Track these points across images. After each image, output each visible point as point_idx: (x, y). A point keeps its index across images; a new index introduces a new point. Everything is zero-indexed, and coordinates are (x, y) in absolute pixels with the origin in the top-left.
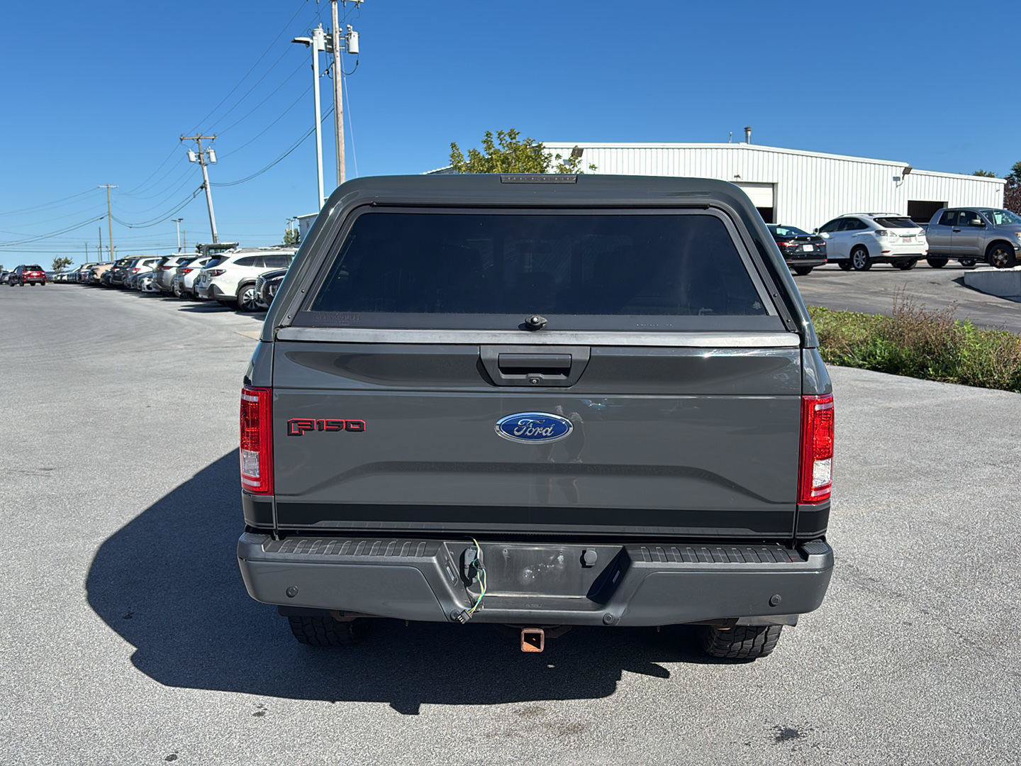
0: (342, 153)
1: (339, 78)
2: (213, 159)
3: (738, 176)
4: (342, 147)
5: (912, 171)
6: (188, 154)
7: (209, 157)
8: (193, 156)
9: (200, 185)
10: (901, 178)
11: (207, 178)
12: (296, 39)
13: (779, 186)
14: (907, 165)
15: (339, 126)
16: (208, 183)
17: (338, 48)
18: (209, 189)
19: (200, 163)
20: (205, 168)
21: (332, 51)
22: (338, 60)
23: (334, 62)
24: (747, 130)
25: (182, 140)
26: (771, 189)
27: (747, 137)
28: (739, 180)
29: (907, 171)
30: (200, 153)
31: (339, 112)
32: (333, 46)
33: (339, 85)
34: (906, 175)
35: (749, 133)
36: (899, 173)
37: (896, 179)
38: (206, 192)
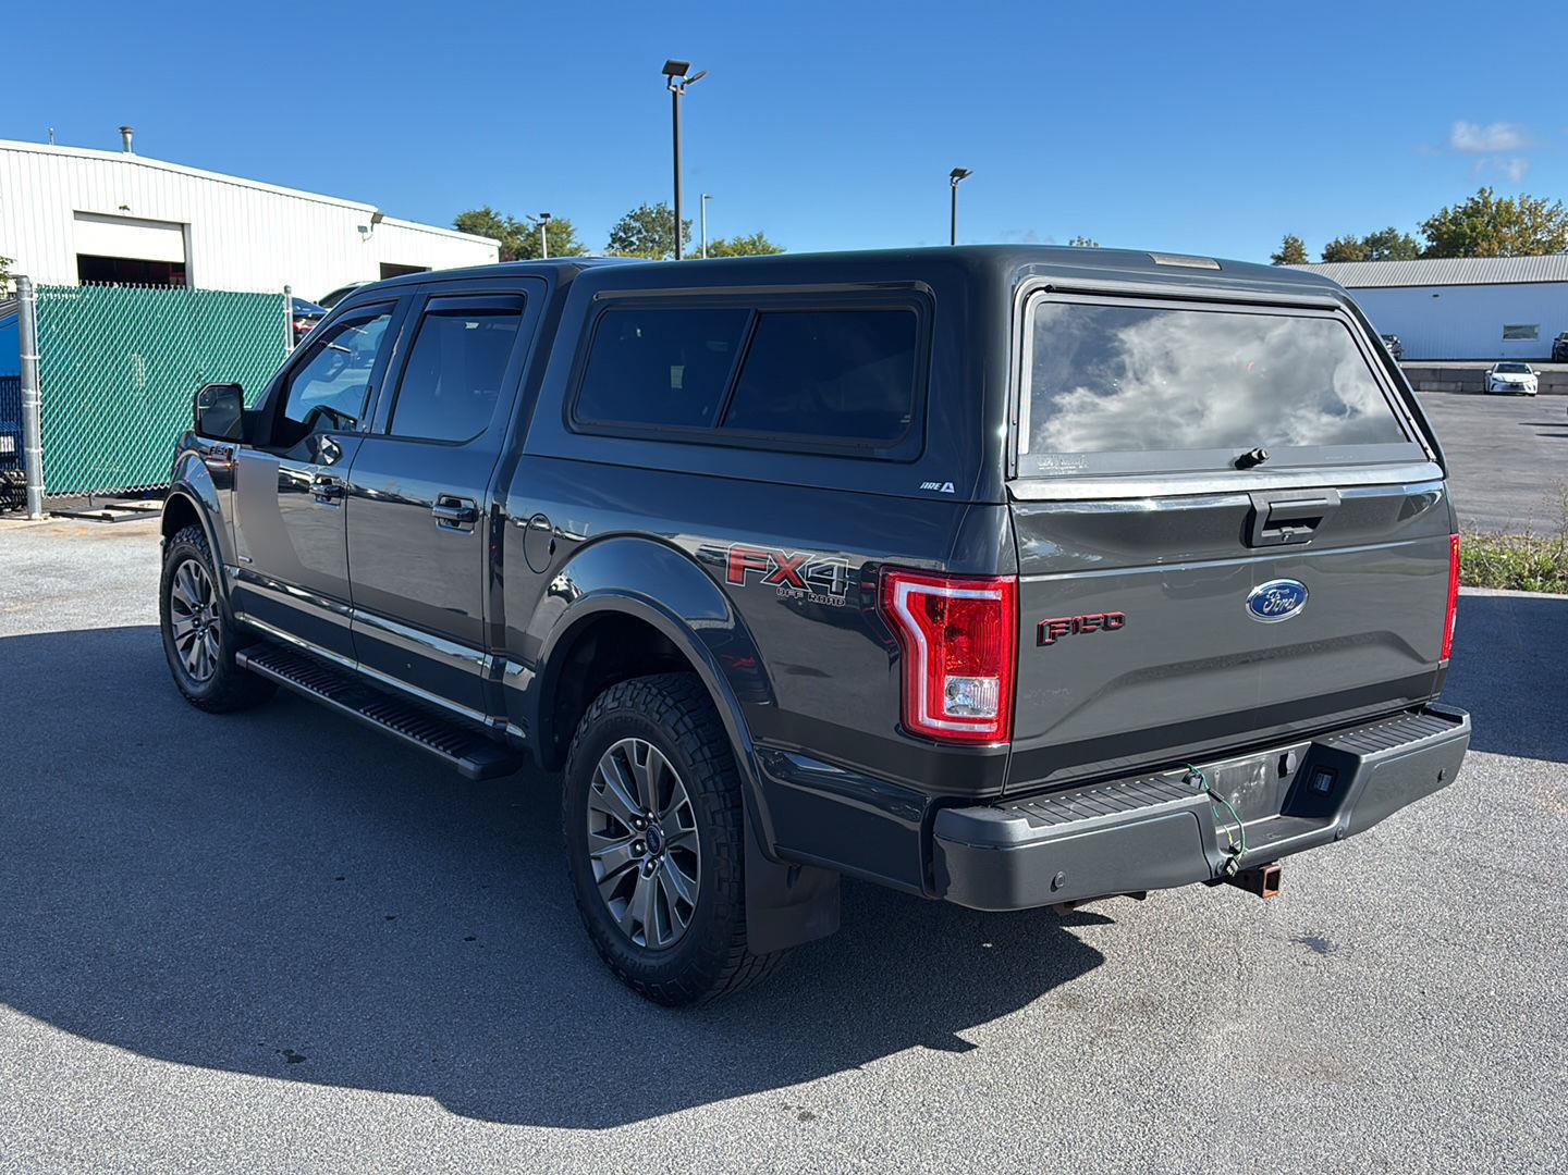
3: (125, 208)
5: (384, 219)
10: (369, 229)
13: (192, 227)
14: (375, 210)
24: (124, 130)
26: (180, 233)
27: (126, 143)
28: (127, 213)
29: (376, 219)
34: (375, 225)
35: (129, 136)
36: (366, 221)
37: (362, 229)
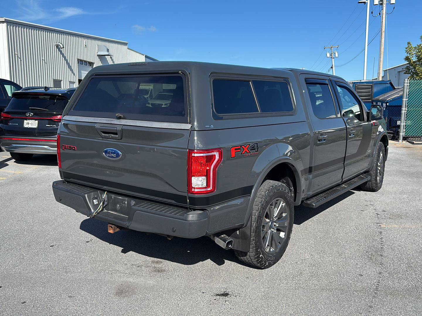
0: (382, 50)
1: (384, 16)
2: (337, 55)
4: (383, 47)
6: (327, 54)
7: (335, 55)
8: (328, 55)
9: (331, 67)
11: (333, 64)
12: (359, 1)
15: (382, 38)
16: (334, 66)
17: (385, 2)
18: (334, 68)
19: (331, 57)
20: (333, 59)
21: (382, 4)
22: (384, 8)
23: (383, 9)
25: (325, 48)
30: (332, 54)
31: (383, 31)
32: (382, 2)
33: (384, 19)
38: (333, 69)
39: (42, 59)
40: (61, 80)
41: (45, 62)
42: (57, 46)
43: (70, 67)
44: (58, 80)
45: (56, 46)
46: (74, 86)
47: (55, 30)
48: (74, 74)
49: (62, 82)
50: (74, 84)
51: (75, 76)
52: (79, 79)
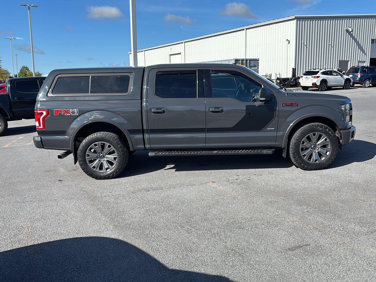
39: (329, 44)
40: (349, 61)
41: (331, 46)
42: (347, 31)
43: (360, 48)
44: (344, 60)
45: (345, 31)
46: (364, 65)
47: (346, 17)
48: (365, 54)
49: (349, 62)
50: (364, 63)
51: (366, 56)
52: (370, 58)
